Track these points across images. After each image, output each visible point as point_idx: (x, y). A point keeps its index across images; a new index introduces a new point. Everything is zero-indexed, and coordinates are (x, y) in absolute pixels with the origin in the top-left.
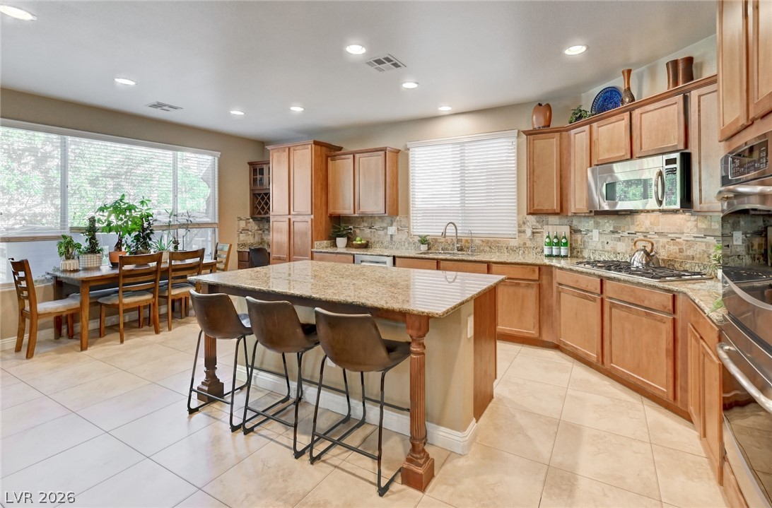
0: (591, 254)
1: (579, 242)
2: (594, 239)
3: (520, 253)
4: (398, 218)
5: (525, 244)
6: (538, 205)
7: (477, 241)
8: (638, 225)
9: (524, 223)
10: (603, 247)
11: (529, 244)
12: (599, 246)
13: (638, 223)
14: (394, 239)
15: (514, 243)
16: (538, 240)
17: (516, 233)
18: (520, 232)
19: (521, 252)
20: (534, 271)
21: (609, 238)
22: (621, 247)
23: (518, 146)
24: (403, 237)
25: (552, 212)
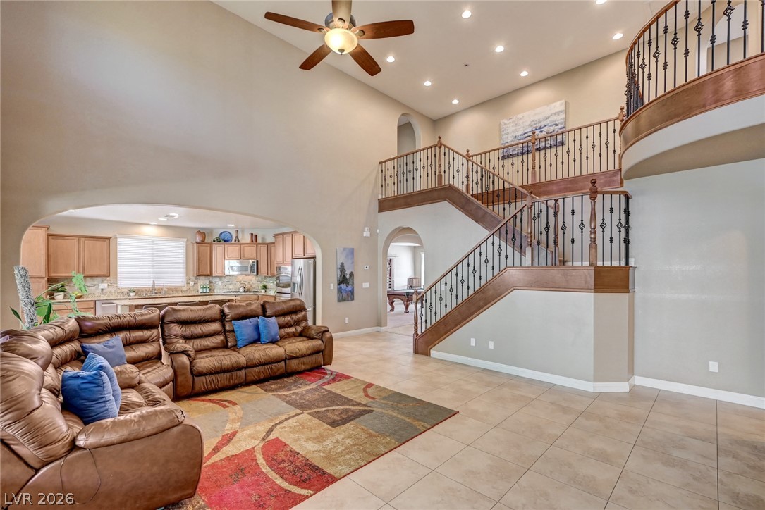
0: (218, 290)
1: (212, 287)
4: (108, 278)
5: (189, 287)
6: (201, 272)
7: (165, 289)
9: (189, 280)
11: (191, 288)
15: (184, 289)
16: (195, 287)
17: (185, 284)
18: (187, 283)
19: (188, 292)
22: (231, 287)
23: (187, 246)
24: (113, 290)
25: (207, 275)
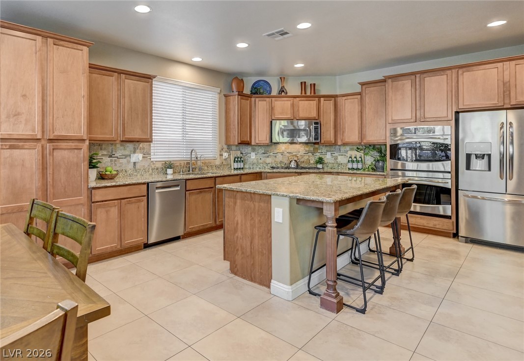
0: (251, 165)
2: (252, 158)
4: (141, 146)
5: (222, 163)
8: (278, 149)
10: (258, 161)
12: (255, 161)
14: (138, 166)
15: (217, 163)
17: (217, 156)
19: (222, 168)
21: (261, 156)
22: (268, 160)
24: (146, 164)
25: (247, 143)
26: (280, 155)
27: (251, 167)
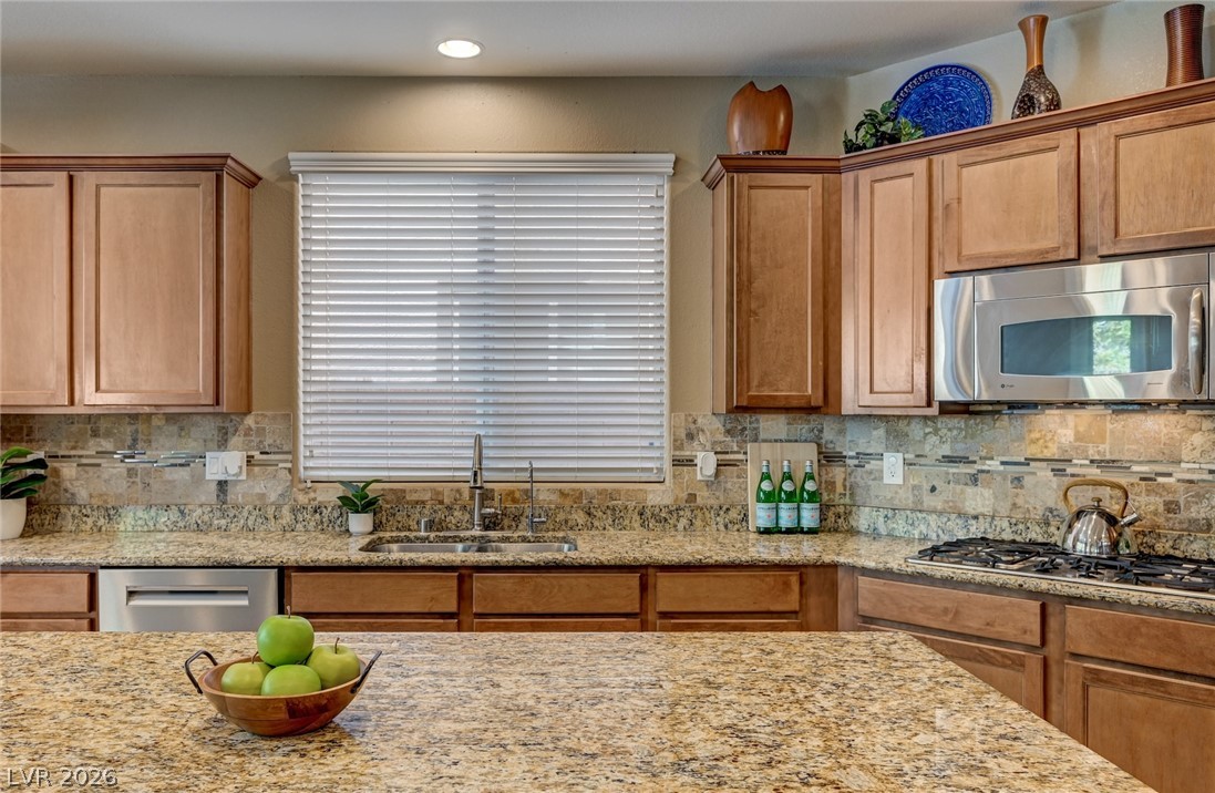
0: (881, 519)
1: (840, 489)
2: (888, 479)
3: (680, 526)
4: (250, 421)
5: (692, 497)
6: (760, 385)
7: (544, 495)
8: (1034, 441)
9: (691, 436)
10: (920, 501)
11: (704, 497)
12: (905, 497)
13: (1035, 435)
14: (235, 495)
15: (658, 497)
16: (729, 485)
17: (667, 465)
18: (677, 462)
19: (683, 522)
20: (787, 584)
21: (937, 475)
22: (979, 500)
23: (673, 202)
24: (270, 487)
25: (803, 403)
26: (1044, 473)
27: (883, 530)
